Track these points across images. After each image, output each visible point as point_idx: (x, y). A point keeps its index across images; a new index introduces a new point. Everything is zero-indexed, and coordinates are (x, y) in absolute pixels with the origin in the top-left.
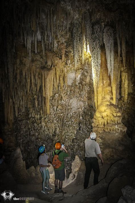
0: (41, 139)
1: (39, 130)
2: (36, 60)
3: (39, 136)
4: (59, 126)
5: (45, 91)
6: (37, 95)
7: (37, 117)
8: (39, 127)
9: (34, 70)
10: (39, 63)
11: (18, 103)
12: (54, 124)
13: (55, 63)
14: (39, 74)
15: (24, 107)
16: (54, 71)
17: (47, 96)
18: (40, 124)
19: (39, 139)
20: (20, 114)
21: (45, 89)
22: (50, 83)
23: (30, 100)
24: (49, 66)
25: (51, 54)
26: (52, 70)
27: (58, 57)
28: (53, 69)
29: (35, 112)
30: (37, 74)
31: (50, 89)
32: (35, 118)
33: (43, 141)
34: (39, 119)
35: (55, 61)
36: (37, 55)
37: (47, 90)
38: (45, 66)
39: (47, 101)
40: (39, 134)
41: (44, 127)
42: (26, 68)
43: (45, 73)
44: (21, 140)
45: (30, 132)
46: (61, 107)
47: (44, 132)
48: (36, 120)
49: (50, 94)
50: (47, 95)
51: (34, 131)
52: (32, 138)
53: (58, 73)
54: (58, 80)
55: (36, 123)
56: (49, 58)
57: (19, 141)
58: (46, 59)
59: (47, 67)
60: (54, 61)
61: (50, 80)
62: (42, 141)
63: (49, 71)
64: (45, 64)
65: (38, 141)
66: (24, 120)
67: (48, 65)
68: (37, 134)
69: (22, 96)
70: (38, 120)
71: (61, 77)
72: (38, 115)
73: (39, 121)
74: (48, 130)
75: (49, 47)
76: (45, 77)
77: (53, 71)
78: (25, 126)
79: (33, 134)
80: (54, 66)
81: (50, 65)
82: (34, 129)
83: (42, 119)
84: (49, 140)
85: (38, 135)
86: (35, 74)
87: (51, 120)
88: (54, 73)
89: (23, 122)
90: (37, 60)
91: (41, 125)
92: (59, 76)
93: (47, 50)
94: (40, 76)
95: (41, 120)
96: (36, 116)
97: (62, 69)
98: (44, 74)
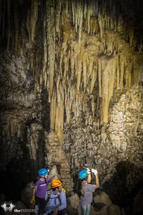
0: (101, 156)
1: (98, 143)
2: (90, 44)
3: (99, 150)
4: (127, 140)
5: (101, 89)
6: (94, 95)
7: (96, 125)
8: (98, 138)
9: (87, 58)
10: (94, 48)
11: (70, 104)
12: (120, 137)
13: (119, 48)
14: (94, 64)
15: (78, 110)
16: (116, 60)
17: (104, 96)
18: (99, 135)
19: (98, 155)
20: (75, 120)
21: (101, 85)
22: (109, 78)
23: (86, 101)
24: (110, 52)
25: (112, 35)
26: (113, 58)
27: (124, 39)
28: (115, 57)
29: (92, 118)
30: (91, 64)
31: (109, 85)
32: (94, 126)
33: (104, 159)
34: (99, 128)
35: (119, 45)
36: (92, 37)
37: (105, 87)
38: (104, 52)
39: (104, 104)
40: (99, 148)
41: (104, 140)
42: (76, 55)
43: (103, 63)
44: (76, 154)
45: (87, 144)
46: (130, 113)
47: (105, 146)
48: (94, 129)
49: (109, 93)
50: (104, 94)
51: (91, 144)
52: (89, 152)
53: (122, 63)
54: (122, 74)
55: (94, 134)
56: (110, 41)
57: (73, 155)
58: (106, 42)
59: (107, 54)
60: (117, 45)
61: (109, 72)
62: (102, 159)
63: (109, 60)
64: (103, 50)
65: (97, 158)
66: (79, 127)
67: (108, 51)
68: (96, 148)
69: (74, 95)
70: (97, 129)
71: (127, 68)
72: (97, 122)
73: (98, 131)
74: (111, 144)
75: (111, 25)
76: (103, 68)
77: (114, 60)
78: (81, 136)
79: (91, 147)
80: (117, 53)
81: (112, 51)
82: (93, 141)
83: (103, 128)
84: (112, 158)
85: (97, 150)
86: (88, 64)
87: (116, 130)
88: (116, 63)
89: (78, 130)
90: (92, 44)
91: (101, 137)
92: (124, 67)
93: (108, 29)
94: (95, 67)
95: (101, 129)
96: (94, 123)
97: (129, 58)
98: (101, 64)
